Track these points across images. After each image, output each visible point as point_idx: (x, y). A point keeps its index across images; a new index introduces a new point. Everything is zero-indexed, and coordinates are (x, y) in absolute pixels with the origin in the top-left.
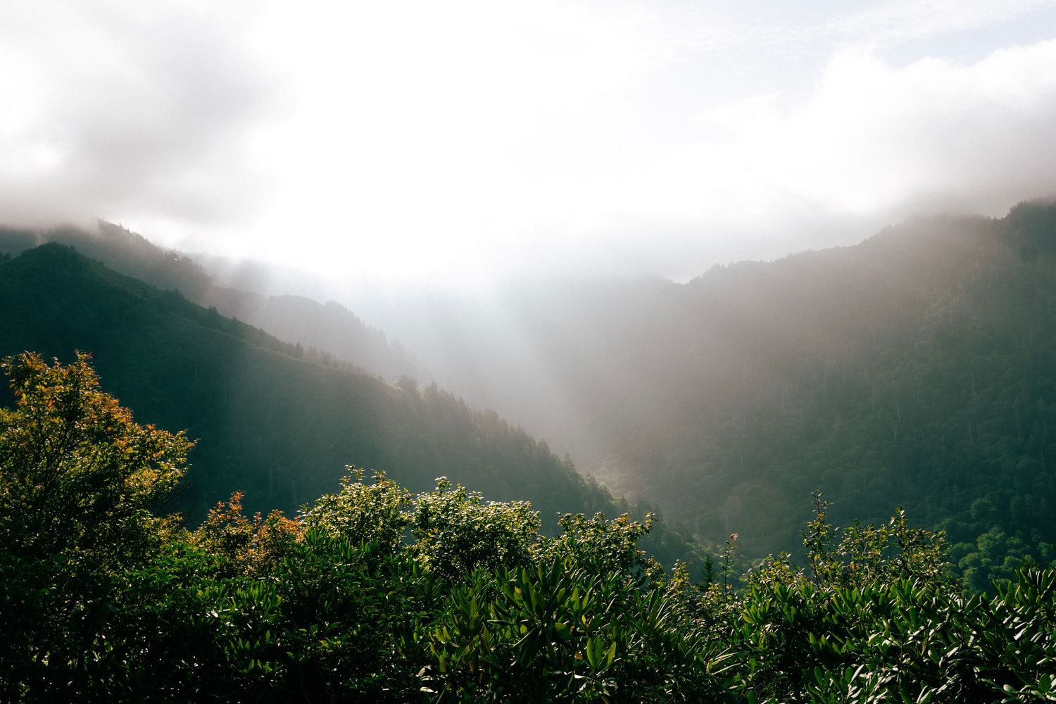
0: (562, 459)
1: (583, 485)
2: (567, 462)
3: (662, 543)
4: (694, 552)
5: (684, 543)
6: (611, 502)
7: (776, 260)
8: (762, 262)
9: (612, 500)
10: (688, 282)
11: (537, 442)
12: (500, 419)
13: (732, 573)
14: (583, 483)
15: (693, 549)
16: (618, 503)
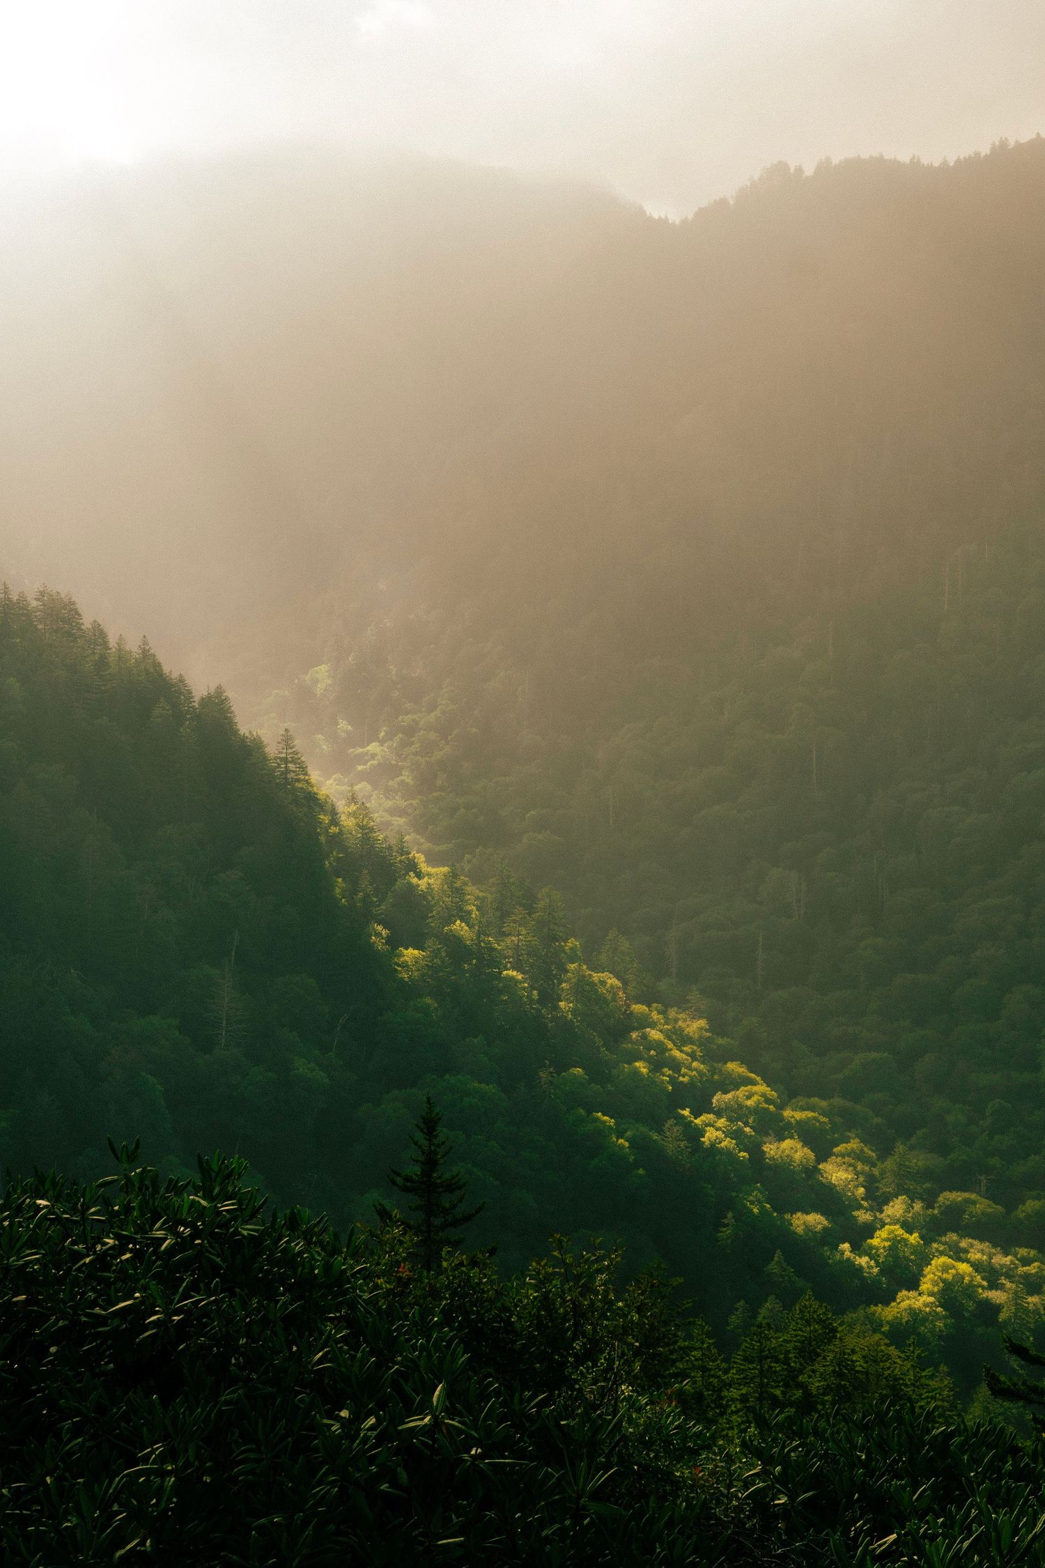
0: (272, 749)
1: (334, 830)
2: (285, 760)
3: (562, 1004)
4: (655, 1034)
5: (628, 1006)
6: (415, 880)
7: (958, 162)
8: (915, 163)
9: (419, 875)
10: (690, 217)
11: (197, 699)
12: (87, 622)
13: (763, 1095)
14: (334, 822)
15: (653, 1025)
16: (436, 887)
